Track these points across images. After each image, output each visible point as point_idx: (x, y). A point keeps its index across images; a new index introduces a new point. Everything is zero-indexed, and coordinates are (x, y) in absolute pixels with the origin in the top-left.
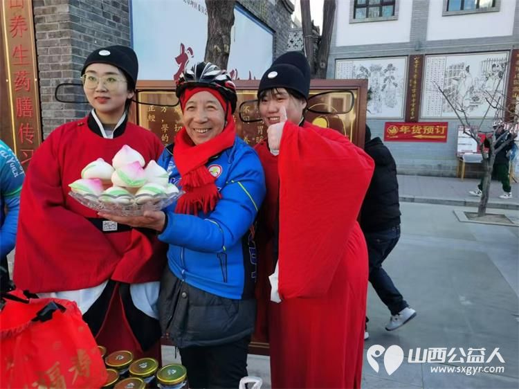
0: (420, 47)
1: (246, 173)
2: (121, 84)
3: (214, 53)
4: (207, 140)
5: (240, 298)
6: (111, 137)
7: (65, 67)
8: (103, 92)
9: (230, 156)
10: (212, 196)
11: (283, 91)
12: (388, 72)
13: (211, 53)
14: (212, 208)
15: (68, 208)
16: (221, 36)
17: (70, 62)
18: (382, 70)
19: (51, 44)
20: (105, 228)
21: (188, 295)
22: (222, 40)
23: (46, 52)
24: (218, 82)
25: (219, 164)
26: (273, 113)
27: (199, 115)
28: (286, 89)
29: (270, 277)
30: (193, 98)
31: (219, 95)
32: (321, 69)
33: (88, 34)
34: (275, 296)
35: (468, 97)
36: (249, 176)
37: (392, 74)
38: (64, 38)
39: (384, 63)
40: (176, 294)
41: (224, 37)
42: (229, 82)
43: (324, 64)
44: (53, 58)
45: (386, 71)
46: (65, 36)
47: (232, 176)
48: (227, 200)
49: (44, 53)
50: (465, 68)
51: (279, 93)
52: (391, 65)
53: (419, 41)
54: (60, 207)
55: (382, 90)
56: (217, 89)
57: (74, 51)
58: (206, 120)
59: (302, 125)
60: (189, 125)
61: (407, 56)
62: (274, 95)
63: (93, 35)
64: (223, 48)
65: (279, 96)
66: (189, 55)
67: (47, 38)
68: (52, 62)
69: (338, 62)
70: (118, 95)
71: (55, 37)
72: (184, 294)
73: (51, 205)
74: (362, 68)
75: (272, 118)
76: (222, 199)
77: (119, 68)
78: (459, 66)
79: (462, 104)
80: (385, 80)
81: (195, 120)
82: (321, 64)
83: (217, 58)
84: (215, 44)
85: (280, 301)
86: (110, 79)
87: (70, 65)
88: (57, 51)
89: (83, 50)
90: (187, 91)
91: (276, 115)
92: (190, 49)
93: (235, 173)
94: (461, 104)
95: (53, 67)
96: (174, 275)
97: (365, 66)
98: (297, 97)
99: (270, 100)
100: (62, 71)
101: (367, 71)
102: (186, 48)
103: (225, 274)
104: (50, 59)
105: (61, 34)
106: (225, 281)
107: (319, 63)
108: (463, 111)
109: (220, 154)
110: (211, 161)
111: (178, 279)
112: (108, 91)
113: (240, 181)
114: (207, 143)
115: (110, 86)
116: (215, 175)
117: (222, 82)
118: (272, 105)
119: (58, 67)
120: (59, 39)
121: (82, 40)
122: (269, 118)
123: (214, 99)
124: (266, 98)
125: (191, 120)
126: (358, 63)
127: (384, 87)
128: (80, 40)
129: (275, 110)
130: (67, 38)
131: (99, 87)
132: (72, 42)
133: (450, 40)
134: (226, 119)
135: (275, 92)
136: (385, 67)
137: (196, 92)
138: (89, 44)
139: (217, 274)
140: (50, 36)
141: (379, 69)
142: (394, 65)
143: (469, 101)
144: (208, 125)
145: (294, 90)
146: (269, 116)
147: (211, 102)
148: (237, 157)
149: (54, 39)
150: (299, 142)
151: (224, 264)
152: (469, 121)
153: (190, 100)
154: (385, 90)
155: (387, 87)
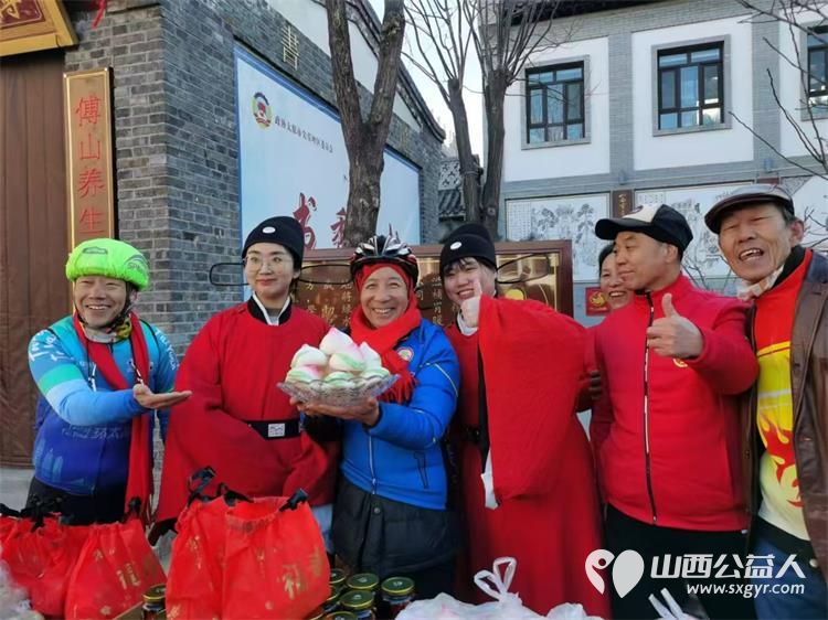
0: (626, 179)
1: (441, 353)
2: (287, 263)
3: (360, 209)
4: (389, 321)
5: (443, 507)
6: (277, 323)
7: (158, 234)
8: (268, 274)
9: (420, 336)
10: (406, 383)
11: (473, 260)
12: (583, 216)
13: (355, 210)
14: (407, 398)
15: (227, 411)
16: (368, 187)
17: (166, 228)
18: (575, 212)
19: (138, 204)
20: (271, 434)
21: (383, 510)
22: (369, 191)
23: (131, 215)
24: (401, 256)
25: (409, 346)
26: (464, 285)
27: (381, 294)
28: (475, 257)
29: (482, 476)
30: (374, 275)
31: (401, 270)
32: (490, 217)
33: (188, 190)
34: (490, 501)
35: (703, 247)
36: (446, 356)
37: (589, 219)
38: (158, 197)
39: (576, 204)
40: (365, 513)
41: (372, 188)
42: (411, 256)
43: (494, 210)
44: (142, 225)
45: (580, 214)
46: (161, 194)
47: (426, 358)
48: (426, 385)
49: (127, 217)
50: (693, 207)
51: (468, 263)
52: (586, 206)
53: (622, 171)
54: (219, 411)
55: (577, 242)
56: (399, 264)
57: (172, 213)
58: (388, 298)
59: (496, 296)
60: (367, 305)
61: (609, 192)
62: (462, 268)
63: (193, 191)
64: (370, 201)
65: (468, 267)
66: (311, 208)
67: (134, 198)
68: (139, 228)
69: (510, 204)
70: (284, 276)
71: (144, 195)
72: (377, 510)
73: (212, 407)
74: (545, 212)
75: (464, 291)
76: (420, 385)
77: (286, 247)
78: (685, 204)
79: (695, 258)
80: (580, 227)
81: (376, 298)
82: (489, 209)
83: (363, 214)
84: (360, 197)
85: (496, 505)
86: (275, 260)
87: (165, 231)
88: (148, 214)
89: (182, 211)
90: (366, 268)
91: (467, 287)
92: (312, 200)
93: (429, 355)
94: (693, 258)
95: (140, 235)
96: (360, 489)
97: (549, 209)
98: (487, 265)
99: (458, 272)
100: (153, 239)
101: (552, 215)
102: (307, 198)
103: (424, 479)
104: (137, 224)
105: (154, 192)
106: (426, 487)
107: (486, 209)
108: (697, 269)
109: (409, 335)
110: (400, 343)
111: (366, 492)
112: (273, 273)
113: (437, 363)
114: (390, 324)
115: (276, 267)
116: (406, 358)
117: (405, 257)
118: (462, 278)
119: (148, 234)
120: (151, 198)
121: (181, 198)
122: (458, 294)
123: (398, 276)
124: (452, 272)
125: (372, 298)
126: (539, 205)
127: (579, 237)
128: (178, 198)
129: (466, 282)
130: (162, 196)
131: (264, 270)
132: (168, 201)
133: (668, 169)
134: (409, 297)
135: (463, 263)
136: (577, 209)
137: (377, 268)
138: (189, 202)
139: (415, 480)
140: (138, 194)
141: (569, 212)
142: (591, 206)
143: (704, 253)
144: (392, 304)
145: (483, 258)
146: (458, 290)
147: (393, 278)
148: (429, 336)
149: (145, 198)
150: (500, 315)
151: (422, 466)
152: (707, 282)
153: (370, 277)
154: (581, 241)
155: (583, 237)
